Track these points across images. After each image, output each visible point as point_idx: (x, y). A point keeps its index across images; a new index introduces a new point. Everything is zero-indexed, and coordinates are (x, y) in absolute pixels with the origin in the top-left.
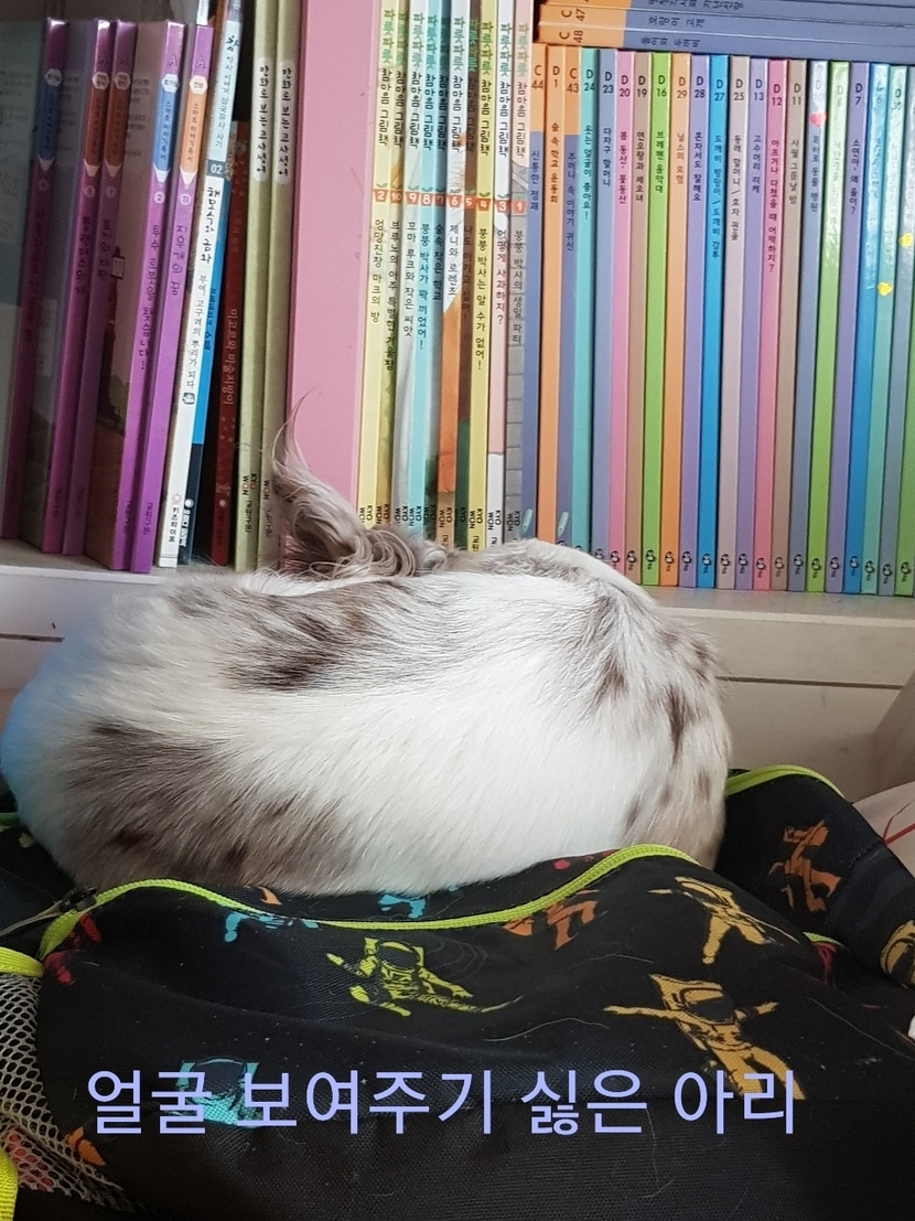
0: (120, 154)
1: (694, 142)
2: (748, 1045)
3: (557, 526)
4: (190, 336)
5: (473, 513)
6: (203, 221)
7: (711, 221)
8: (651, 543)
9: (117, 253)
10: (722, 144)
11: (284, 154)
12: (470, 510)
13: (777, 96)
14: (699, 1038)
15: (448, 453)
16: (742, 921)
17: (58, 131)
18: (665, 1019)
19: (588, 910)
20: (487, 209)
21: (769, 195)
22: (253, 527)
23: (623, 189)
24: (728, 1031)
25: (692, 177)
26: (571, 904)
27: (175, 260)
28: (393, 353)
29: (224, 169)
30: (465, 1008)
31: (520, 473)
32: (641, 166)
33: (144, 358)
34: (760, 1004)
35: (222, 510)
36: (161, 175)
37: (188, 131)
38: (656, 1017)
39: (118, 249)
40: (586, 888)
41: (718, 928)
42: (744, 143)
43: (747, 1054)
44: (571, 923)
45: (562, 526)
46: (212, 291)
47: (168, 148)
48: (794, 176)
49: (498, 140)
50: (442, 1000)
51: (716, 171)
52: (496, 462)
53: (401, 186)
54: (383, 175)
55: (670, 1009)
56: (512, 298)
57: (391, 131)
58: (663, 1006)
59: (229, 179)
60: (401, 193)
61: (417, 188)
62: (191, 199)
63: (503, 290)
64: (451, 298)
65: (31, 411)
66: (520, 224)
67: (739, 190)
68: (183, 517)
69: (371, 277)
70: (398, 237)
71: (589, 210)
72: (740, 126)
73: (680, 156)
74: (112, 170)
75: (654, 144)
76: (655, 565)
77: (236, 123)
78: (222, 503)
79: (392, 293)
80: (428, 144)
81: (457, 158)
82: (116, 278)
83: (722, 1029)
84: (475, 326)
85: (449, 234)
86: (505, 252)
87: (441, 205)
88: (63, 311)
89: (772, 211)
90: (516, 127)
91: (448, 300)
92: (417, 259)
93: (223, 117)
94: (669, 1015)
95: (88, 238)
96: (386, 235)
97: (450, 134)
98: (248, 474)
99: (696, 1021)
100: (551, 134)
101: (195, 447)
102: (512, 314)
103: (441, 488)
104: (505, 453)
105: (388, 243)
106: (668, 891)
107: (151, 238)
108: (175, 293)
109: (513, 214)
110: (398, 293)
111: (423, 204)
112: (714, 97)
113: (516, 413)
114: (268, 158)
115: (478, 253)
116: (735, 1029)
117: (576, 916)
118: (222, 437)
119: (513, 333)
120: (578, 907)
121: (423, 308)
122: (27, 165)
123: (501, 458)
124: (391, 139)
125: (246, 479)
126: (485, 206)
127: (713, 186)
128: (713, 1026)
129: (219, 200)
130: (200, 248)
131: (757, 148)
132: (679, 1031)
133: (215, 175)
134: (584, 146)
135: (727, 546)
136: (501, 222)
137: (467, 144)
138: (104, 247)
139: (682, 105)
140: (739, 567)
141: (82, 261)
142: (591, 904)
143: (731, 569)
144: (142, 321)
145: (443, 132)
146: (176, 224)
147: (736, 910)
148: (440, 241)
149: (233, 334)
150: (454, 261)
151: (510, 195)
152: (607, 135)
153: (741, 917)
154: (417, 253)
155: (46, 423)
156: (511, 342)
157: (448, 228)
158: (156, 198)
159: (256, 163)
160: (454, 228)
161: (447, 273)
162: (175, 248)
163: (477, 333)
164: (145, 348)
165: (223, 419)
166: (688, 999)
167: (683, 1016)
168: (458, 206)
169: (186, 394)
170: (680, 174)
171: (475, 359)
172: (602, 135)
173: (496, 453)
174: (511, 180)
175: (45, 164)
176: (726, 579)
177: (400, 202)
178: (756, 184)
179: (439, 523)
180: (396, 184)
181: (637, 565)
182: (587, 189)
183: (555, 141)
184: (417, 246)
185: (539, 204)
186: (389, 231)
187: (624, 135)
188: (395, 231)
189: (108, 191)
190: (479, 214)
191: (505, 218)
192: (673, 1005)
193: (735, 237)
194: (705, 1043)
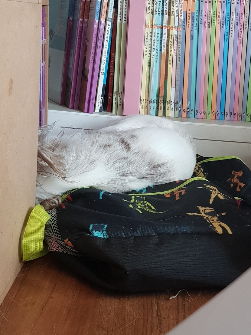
0: (88, 16)
1: (222, 14)
2: (219, 222)
3: (187, 105)
4: (103, 59)
5: (167, 101)
6: (106, 32)
7: (226, 33)
8: (209, 109)
9: (87, 39)
10: (229, 14)
11: (125, 16)
12: (167, 100)
13: (243, 3)
14: (208, 220)
15: (162, 87)
16: (219, 194)
17: (74, 10)
18: (200, 216)
19: (183, 192)
20: (173, 29)
21: (240, 27)
22: (116, 103)
23: (205, 25)
24: (215, 219)
25: (222, 22)
26: (180, 190)
27: (100, 41)
28: (150, 63)
29: (111, 20)
30: (154, 212)
31: (179, 92)
32: (209, 19)
33: (92, 64)
34: (222, 213)
35: (110, 99)
36: (97, 21)
37: (103, 11)
38: (198, 215)
39: (87, 38)
40: (183, 187)
41: (213, 196)
42: (234, 14)
43: (219, 224)
44: (179, 194)
45: (188, 105)
46: (108, 48)
47: (98, 15)
48: (246, 22)
49: (176, 13)
50: (149, 210)
51: (227, 21)
52: (173, 89)
53: (152, 24)
54: (148, 21)
55: (201, 214)
56: (178, 51)
57: (150, 11)
58: (200, 213)
59: (112, 22)
60: (153, 26)
61: (156, 24)
62: (104, 27)
63: (176, 49)
64: (164, 51)
65: (67, 76)
66: (180, 33)
67: (233, 25)
68: (101, 101)
69: (145, 45)
70: (151, 36)
71: (197, 30)
72: (233, 10)
73: (219, 17)
74: (86, 20)
75: (213, 14)
76: (210, 114)
77: (114, 9)
78: (110, 98)
79: (150, 49)
80: (159, 14)
81: (166, 17)
82: (86, 45)
83: (213, 218)
84: (169, 57)
85: (163, 35)
86: (177, 40)
87: (162, 28)
88: (75, 53)
89: (241, 30)
90: (180, 10)
91: (163, 51)
92: (156, 41)
93: (111, 7)
94: (201, 215)
95: (80, 36)
96: (148, 35)
97: (164, 12)
98: (116, 91)
99: (207, 216)
100: (188, 12)
101: (104, 85)
102: (178, 55)
103: (160, 95)
104: (175, 87)
105: (149, 37)
106: (202, 188)
107: (94, 36)
108: (99, 49)
109: (179, 31)
110: (151, 49)
111: (157, 28)
112: (227, 3)
113: (178, 78)
114: (121, 17)
115: (170, 40)
116: (216, 218)
117: (180, 193)
118: (110, 83)
119: (178, 59)
120: (181, 191)
121: (157, 53)
122: (67, 19)
123: (174, 88)
124: (150, 13)
125: (115, 92)
126: (172, 29)
127: (227, 24)
128: (211, 217)
129: (110, 27)
130: (106, 38)
131: (237, 15)
132: (204, 219)
133: (109, 21)
134: (196, 15)
135: (227, 110)
136: (176, 33)
137: (168, 14)
138: (84, 38)
139: (220, 5)
140: (230, 115)
141: (79, 41)
142: (184, 190)
143: (228, 116)
144: (92, 55)
145: (163, 11)
146: (100, 33)
147: (218, 192)
148: (161, 37)
149: (113, 59)
150: (165, 42)
151: (178, 26)
152: (202, 12)
153: (219, 193)
154: (156, 40)
155: (71, 79)
156: (177, 61)
157: (163, 34)
158: (96, 26)
159: (119, 18)
160: (165, 34)
161: (163, 45)
162: (100, 38)
163: (169, 59)
164: (93, 61)
165: (110, 78)
166: (206, 211)
167: (204, 215)
168: (166, 29)
169: (102, 72)
170: (219, 21)
171: (169, 65)
172: (200, 12)
173: (173, 87)
174: (178, 22)
175: (71, 18)
176: (227, 118)
177: (152, 28)
178: (237, 24)
179: (159, 103)
180: (151, 23)
181: (206, 114)
182: (196, 25)
183: (189, 13)
184: (156, 38)
185: (185, 29)
186: (149, 34)
187: (206, 12)
188: (151, 35)
189: (85, 25)
190: (171, 31)
191: (177, 32)
192: (202, 213)
193: (231, 37)
194: (209, 221)
